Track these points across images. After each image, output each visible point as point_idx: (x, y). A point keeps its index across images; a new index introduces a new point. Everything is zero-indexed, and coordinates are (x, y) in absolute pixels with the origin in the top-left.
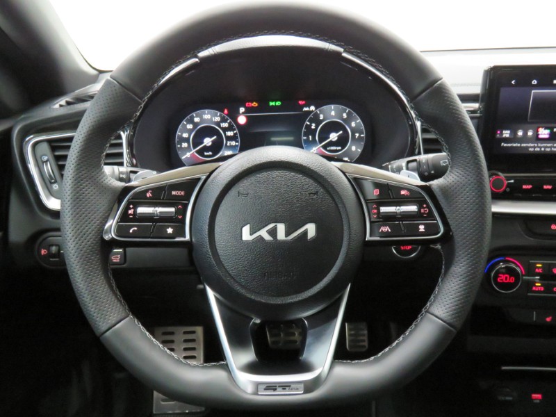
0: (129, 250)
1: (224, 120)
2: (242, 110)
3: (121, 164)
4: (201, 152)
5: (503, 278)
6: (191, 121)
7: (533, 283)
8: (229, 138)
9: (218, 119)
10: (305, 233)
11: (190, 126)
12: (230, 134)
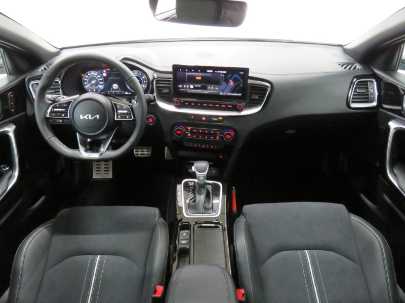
0: (65, 120)
1: (98, 75)
2: (104, 71)
3: (60, 94)
4: (91, 86)
5: (178, 132)
6: (87, 75)
7: (187, 134)
8: (101, 81)
9: (96, 74)
10: (96, 117)
11: (87, 77)
12: (101, 79)
